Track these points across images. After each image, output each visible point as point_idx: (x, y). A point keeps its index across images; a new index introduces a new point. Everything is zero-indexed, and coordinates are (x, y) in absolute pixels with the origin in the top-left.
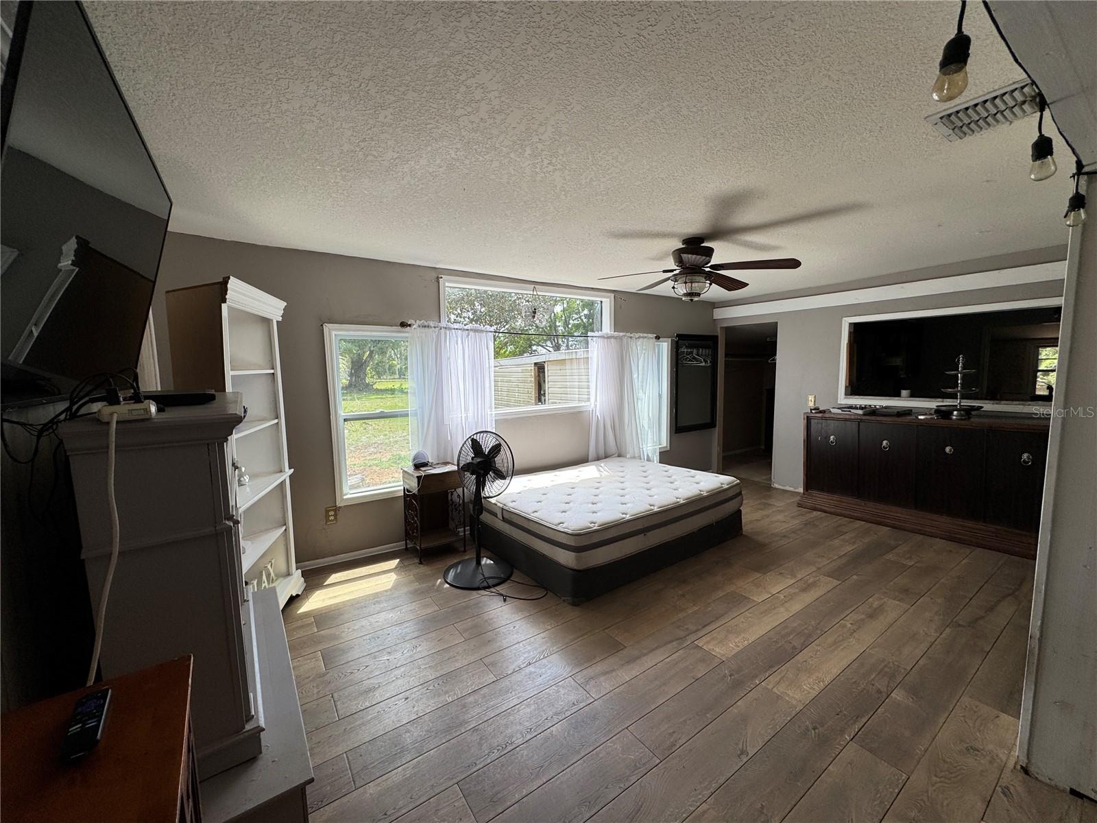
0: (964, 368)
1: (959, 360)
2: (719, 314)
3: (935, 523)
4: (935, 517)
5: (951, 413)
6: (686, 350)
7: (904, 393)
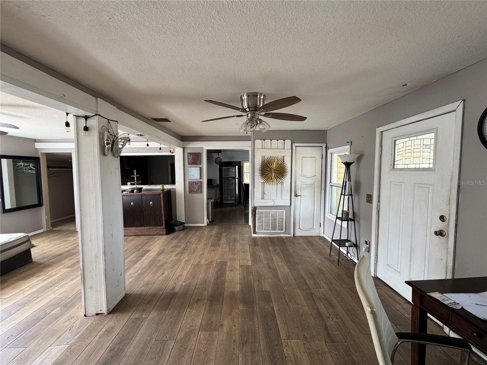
0: (136, 174)
1: (134, 172)
2: (38, 145)
3: (131, 231)
4: (130, 228)
5: (134, 191)
6: (23, 164)
7: (128, 183)
